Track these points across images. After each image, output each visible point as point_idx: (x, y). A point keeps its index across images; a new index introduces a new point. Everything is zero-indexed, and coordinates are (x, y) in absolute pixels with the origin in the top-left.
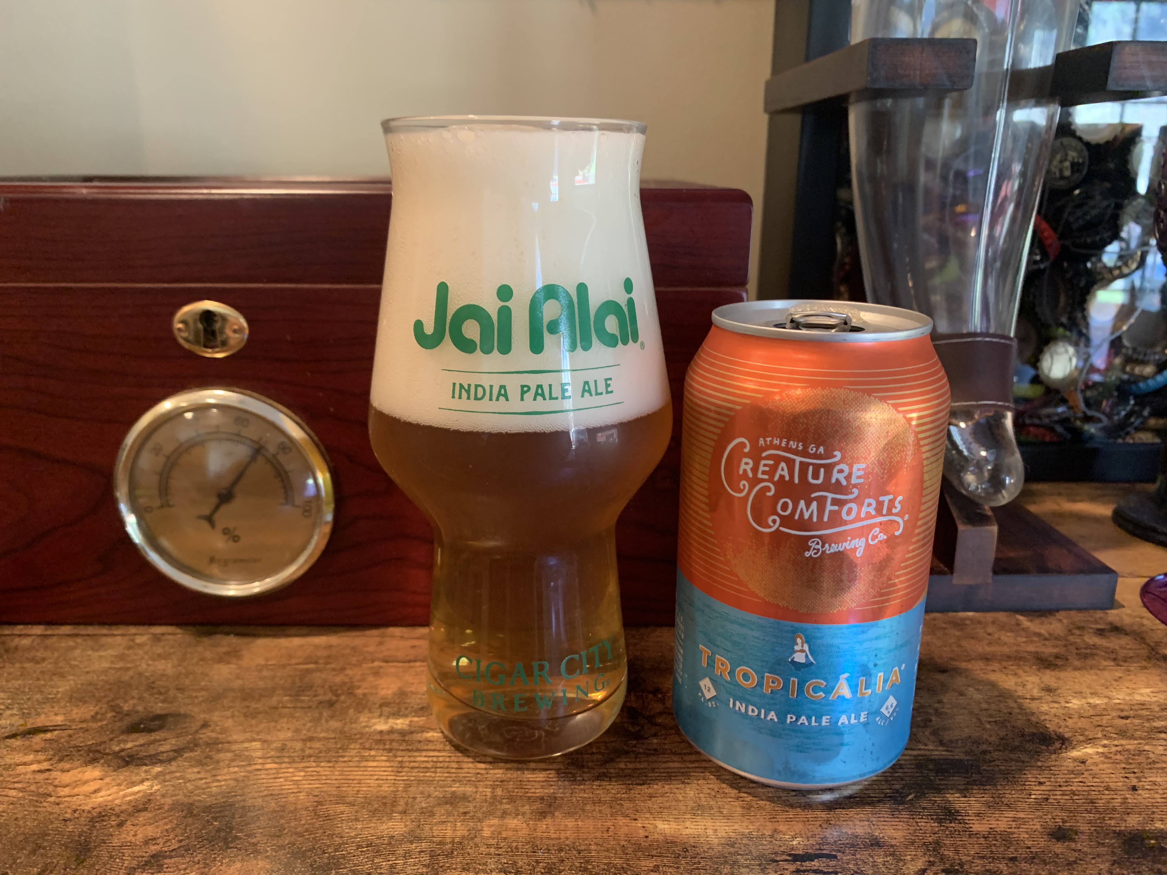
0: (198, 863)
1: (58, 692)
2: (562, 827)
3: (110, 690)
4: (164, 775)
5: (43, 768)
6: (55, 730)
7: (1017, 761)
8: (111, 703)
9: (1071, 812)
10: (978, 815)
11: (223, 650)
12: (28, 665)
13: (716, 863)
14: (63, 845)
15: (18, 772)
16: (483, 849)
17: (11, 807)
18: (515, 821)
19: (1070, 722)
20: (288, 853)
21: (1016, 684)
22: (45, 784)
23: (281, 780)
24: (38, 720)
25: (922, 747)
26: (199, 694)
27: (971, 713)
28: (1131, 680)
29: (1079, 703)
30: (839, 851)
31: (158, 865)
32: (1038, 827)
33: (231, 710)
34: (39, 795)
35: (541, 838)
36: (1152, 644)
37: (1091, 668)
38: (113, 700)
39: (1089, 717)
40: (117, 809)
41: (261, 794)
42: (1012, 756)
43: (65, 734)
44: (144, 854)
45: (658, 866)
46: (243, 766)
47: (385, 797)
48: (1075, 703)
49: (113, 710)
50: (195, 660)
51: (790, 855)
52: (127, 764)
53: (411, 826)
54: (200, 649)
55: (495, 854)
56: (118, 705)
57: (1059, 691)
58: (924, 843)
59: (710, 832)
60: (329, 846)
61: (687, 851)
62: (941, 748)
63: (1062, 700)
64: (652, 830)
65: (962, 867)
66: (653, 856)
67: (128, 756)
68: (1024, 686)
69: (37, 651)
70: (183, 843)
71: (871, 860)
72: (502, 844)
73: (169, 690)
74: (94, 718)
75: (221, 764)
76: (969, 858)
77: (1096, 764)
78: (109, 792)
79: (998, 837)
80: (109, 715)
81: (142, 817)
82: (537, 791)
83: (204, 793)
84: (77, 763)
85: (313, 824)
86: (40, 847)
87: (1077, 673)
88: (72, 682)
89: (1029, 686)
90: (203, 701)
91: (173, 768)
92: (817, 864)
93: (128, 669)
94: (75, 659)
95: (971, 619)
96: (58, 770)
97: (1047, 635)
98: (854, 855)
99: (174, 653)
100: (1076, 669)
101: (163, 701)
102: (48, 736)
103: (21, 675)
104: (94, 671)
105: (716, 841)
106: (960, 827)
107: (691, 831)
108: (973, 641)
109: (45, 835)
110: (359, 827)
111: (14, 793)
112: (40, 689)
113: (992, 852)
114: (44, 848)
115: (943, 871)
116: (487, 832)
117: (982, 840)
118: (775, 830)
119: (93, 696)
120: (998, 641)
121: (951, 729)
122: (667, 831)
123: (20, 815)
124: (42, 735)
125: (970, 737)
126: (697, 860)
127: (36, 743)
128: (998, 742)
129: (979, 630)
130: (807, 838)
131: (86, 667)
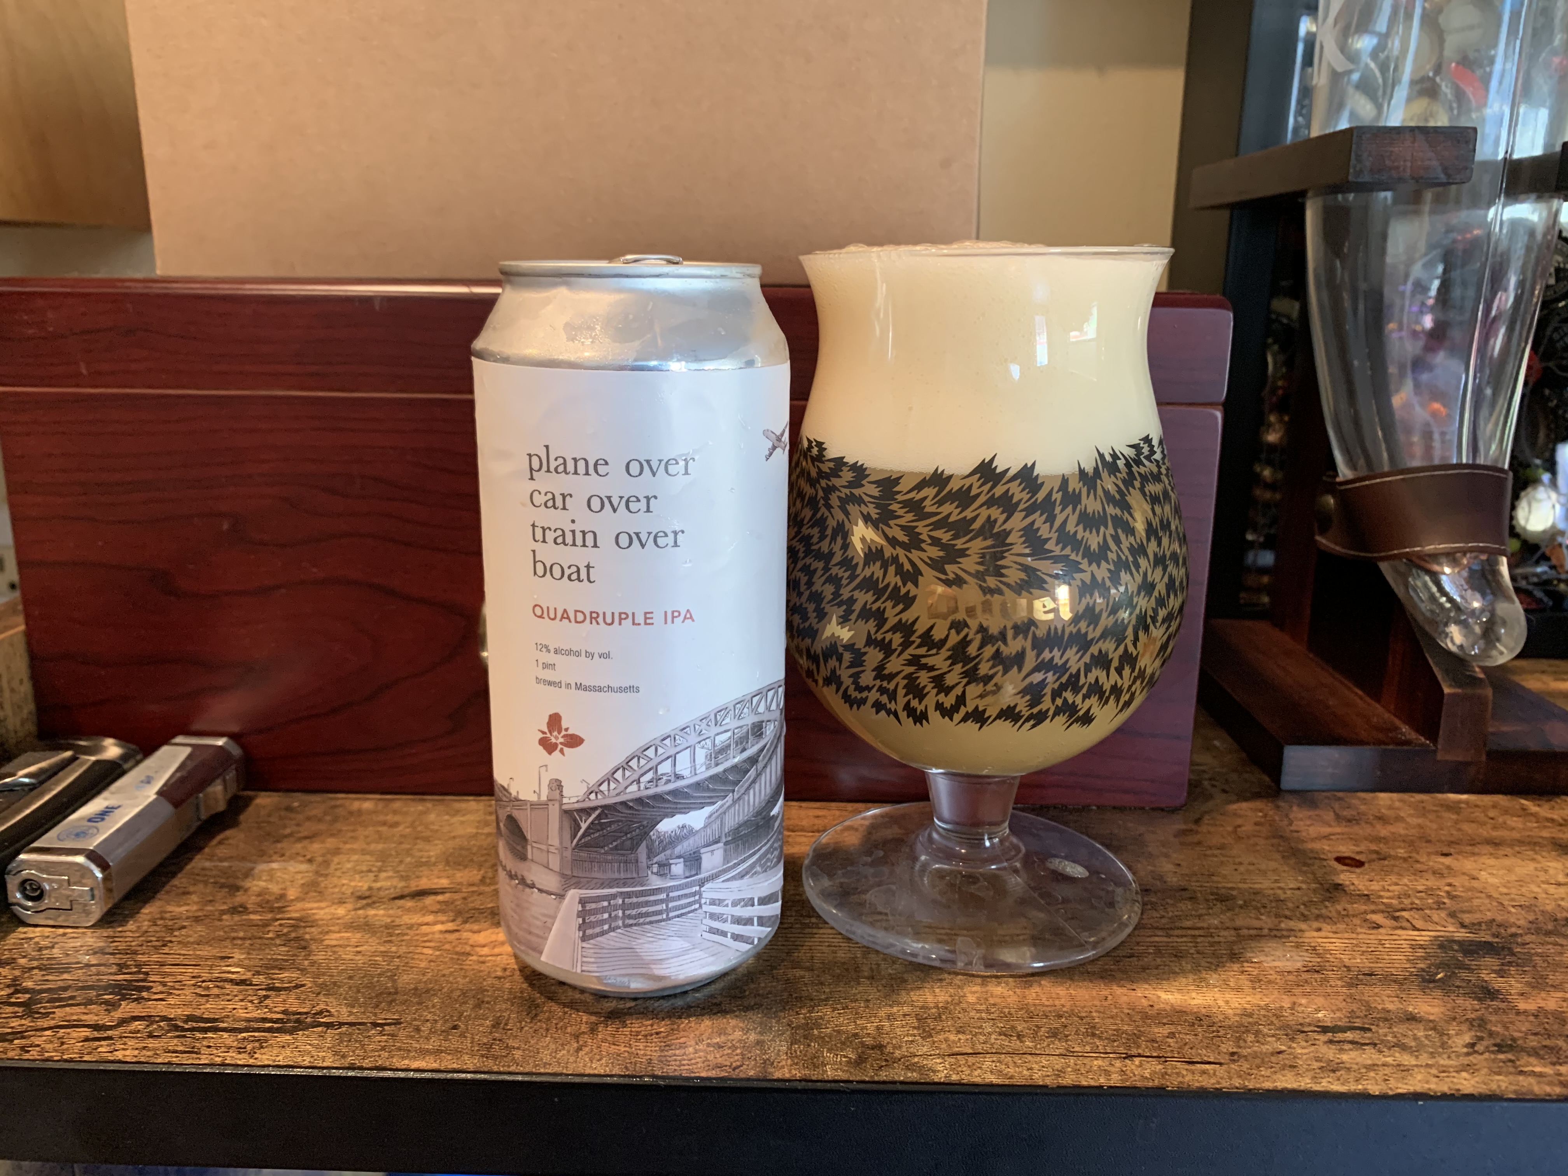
0: (663, 1020)
1: (429, 857)
2: (1054, 995)
3: (488, 854)
5: (449, 928)
6: (443, 893)
7: (1555, 945)
10: (1522, 994)
12: (384, 829)
13: (1237, 1032)
14: (507, 1000)
15: (424, 931)
16: (973, 1014)
17: (432, 964)
18: (999, 989)
21: (1536, 869)
22: (460, 943)
24: (420, 883)
27: (1489, 897)
30: (1373, 1025)
31: (621, 1021)
34: (457, 953)
35: (1035, 1005)
42: (1548, 939)
43: (457, 896)
45: (1173, 1033)
47: (844, 963)
51: (1318, 1027)
55: (989, 1019)
58: (1467, 1020)
59: (1221, 1003)
60: (800, 1008)
61: (1201, 1020)
62: (1462, 930)
64: (1156, 1001)
65: (1515, 1042)
68: (1546, 871)
69: (387, 815)
70: (639, 1002)
71: (1411, 1033)
72: (993, 1010)
74: (483, 881)
76: (1521, 1035)
79: (1550, 1016)
84: (486, 925)
85: (774, 987)
86: (483, 1002)
88: (440, 846)
89: (1552, 872)
92: (1351, 1036)
94: (433, 824)
95: (1467, 802)
96: (467, 931)
97: (1561, 821)
98: (1390, 1028)
102: (440, 898)
103: (381, 838)
104: (461, 836)
105: (1230, 1011)
106: (1503, 1005)
107: (1200, 1002)
108: (1473, 825)
109: (483, 990)
110: (827, 990)
111: (430, 952)
112: (408, 852)
113: (1546, 1029)
114: (488, 1003)
115: (1495, 1045)
116: (971, 999)
117: (1532, 1018)
118: (1294, 1003)
119: (472, 860)
120: (1504, 826)
121: (1469, 912)
122: (1173, 1001)
123: (447, 972)
124: (433, 897)
125: (1494, 920)
126: (1215, 1028)
127: (430, 905)
128: (1528, 925)
129: (1478, 814)
130: (1333, 1011)
131: (450, 832)
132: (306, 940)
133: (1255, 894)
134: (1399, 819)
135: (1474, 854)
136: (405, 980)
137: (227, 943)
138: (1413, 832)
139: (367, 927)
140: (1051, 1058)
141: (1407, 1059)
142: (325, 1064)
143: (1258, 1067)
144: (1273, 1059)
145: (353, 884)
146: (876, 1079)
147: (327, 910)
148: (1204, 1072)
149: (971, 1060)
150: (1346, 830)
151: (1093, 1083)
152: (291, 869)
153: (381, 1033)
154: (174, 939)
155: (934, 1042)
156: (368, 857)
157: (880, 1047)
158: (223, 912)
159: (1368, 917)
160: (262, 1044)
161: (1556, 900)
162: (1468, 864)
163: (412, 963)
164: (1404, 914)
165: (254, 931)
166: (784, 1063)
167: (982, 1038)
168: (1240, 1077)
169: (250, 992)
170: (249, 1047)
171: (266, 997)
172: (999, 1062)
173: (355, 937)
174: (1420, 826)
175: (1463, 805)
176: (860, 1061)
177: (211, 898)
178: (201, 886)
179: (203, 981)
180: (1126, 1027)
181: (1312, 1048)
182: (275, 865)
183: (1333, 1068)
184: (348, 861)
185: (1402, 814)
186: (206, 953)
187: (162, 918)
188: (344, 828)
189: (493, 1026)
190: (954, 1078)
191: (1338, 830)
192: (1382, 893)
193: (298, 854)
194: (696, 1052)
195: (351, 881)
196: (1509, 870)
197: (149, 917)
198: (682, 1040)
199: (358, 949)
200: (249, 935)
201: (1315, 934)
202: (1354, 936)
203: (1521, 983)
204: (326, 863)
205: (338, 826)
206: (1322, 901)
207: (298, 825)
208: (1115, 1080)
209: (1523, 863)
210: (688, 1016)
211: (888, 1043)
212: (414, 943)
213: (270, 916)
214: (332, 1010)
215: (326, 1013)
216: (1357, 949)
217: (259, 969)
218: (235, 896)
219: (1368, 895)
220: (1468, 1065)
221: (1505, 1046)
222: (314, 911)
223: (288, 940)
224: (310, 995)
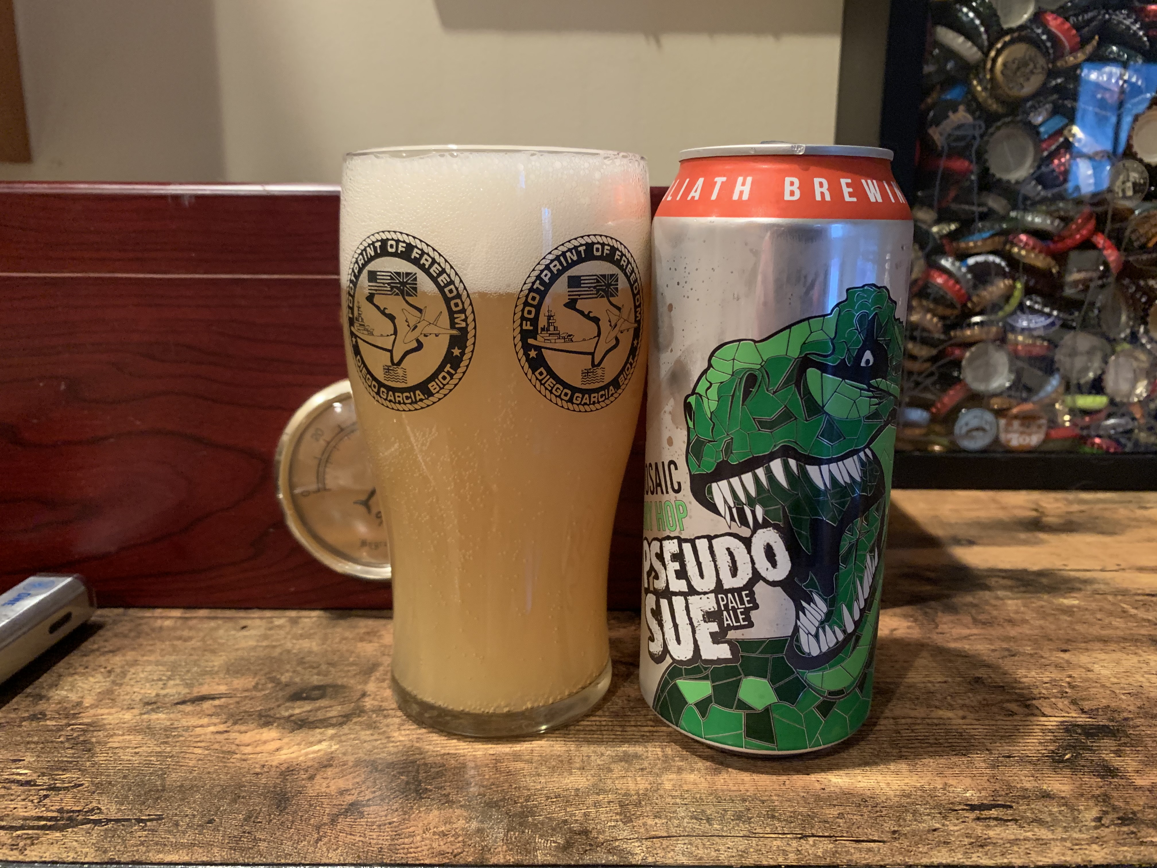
0: (397, 811)
1: (214, 666)
2: (739, 781)
3: (263, 664)
4: (340, 736)
5: (220, 730)
6: (219, 698)
8: (268, 676)
10: (1137, 772)
11: (363, 631)
12: (177, 643)
13: (898, 812)
14: (261, 794)
15: (197, 733)
16: (669, 800)
17: (200, 762)
18: (692, 776)
20: (481, 803)
21: (1139, 662)
22: (227, 743)
23: (454, 741)
24: (202, 689)
25: (1066, 715)
26: (350, 668)
27: (1103, 686)
30: (1014, 802)
31: (359, 812)
33: (386, 682)
34: (223, 752)
35: (722, 791)
38: (269, 673)
40: (303, 764)
41: (438, 753)
42: (1154, 722)
43: (231, 701)
44: (342, 803)
45: (842, 814)
46: (414, 729)
47: (560, 756)
49: (272, 682)
50: (337, 640)
51: (967, 805)
52: (300, 727)
53: (592, 780)
54: (339, 630)
55: (682, 804)
56: (275, 677)
58: (1093, 796)
59: (883, 785)
60: (518, 797)
61: (866, 801)
62: (1083, 716)
64: (827, 784)
65: (1135, 815)
67: (300, 721)
68: (1147, 663)
69: (183, 630)
70: (377, 794)
71: (1046, 809)
73: (320, 665)
74: (255, 688)
75: (391, 727)
76: (1140, 808)
78: (291, 750)
80: (270, 685)
81: (330, 772)
83: (383, 752)
84: (252, 726)
85: (497, 778)
86: (239, 797)
88: (224, 657)
89: (1152, 663)
90: (355, 675)
91: (346, 731)
92: (996, 813)
93: (274, 647)
94: (221, 638)
95: (1078, 607)
96: (236, 732)
97: (1155, 621)
98: (1028, 805)
99: (315, 633)
101: (318, 674)
102: (217, 702)
103: (174, 651)
104: (243, 649)
105: (892, 793)
106: (1123, 782)
107: (865, 784)
108: (1085, 626)
109: (240, 786)
110: (543, 781)
111: (199, 751)
112: (196, 663)
114: (243, 797)
115: (1119, 819)
116: (668, 786)
117: (1147, 793)
118: (946, 784)
119: (249, 669)
120: (1110, 626)
121: (1088, 700)
122: (842, 784)
123: (212, 770)
124: (211, 702)
125: (1109, 706)
126: (878, 809)
127: (207, 709)
128: (1137, 710)
129: (1088, 616)
130: (979, 790)
131: (234, 645)
132: (92, 743)
133: (910, 687)
134: (1024, 621)
135: (1087, 650)
136: (174, 778)
137: (22, 747)
138: (1036, 632)
139: (148, 730)
140: (736, 839)
141: (1044, 833)
142: (87, 860)
143: (917, 844)
144: (930, 836)
145: (143, 691)
146: (581, 862)
147: (115, 716)
148: (870, 850)
149: (665, 842)
150: (982, 631)
151: (772, 863)
152: (92, 680)
153: (143, 829)
155: (634, 827)
156: (160, 668)
157: (585, 832)
158: (24, 719)
159: (1005, 705)
160: (33, 841)
162: (1084, 659)
163: (183, 762)
164: (1034, 702)
165: (47, 736)
166: (500, 849)
167: (676, 822)
168: (901, 854)
169: (33, 792)
170: (21, 844)
171: (46, 796)
172: (690, 844)
173: (135, 739)
174: (1042, 627)
175: (1075, 609)
176: (567, 847)
177: (16, 707)
180: (801, 809)
181: (963, 826)
182: (77, 677)
183: (982, 844)
184: (143, 671)
185: (1027, 618)
188: (145, 643)
189: (245, 820)
190: (650, 860)
192: (1015, 685)
193: (100, 666)
194: (423, 839)
195: (141, 689)
196: (1118, 663)
198: (411, 830)
199: (137, 750)
200: (43, 739)
201: (961, 721)
202: (994, 723)
203: (1136, 761)
204: (124, 674)
205: (141, 640)
206: (966, 692)
207: (106, 641)
208: (792, 859)
209: (1128, 657)
210: (420, 806)
211: (593, 828)
212: (187, 744)
213: (64, 722)
214: (103, 808)
215: (96, 811)
216: (997, 734)
217: (45, 770)
218: (37, 704)
219: (1003, 687)
220: (1097, 838)
221: (1127, 820)
222: (104, 717)
223: (74, 743)
224: (86, 794)
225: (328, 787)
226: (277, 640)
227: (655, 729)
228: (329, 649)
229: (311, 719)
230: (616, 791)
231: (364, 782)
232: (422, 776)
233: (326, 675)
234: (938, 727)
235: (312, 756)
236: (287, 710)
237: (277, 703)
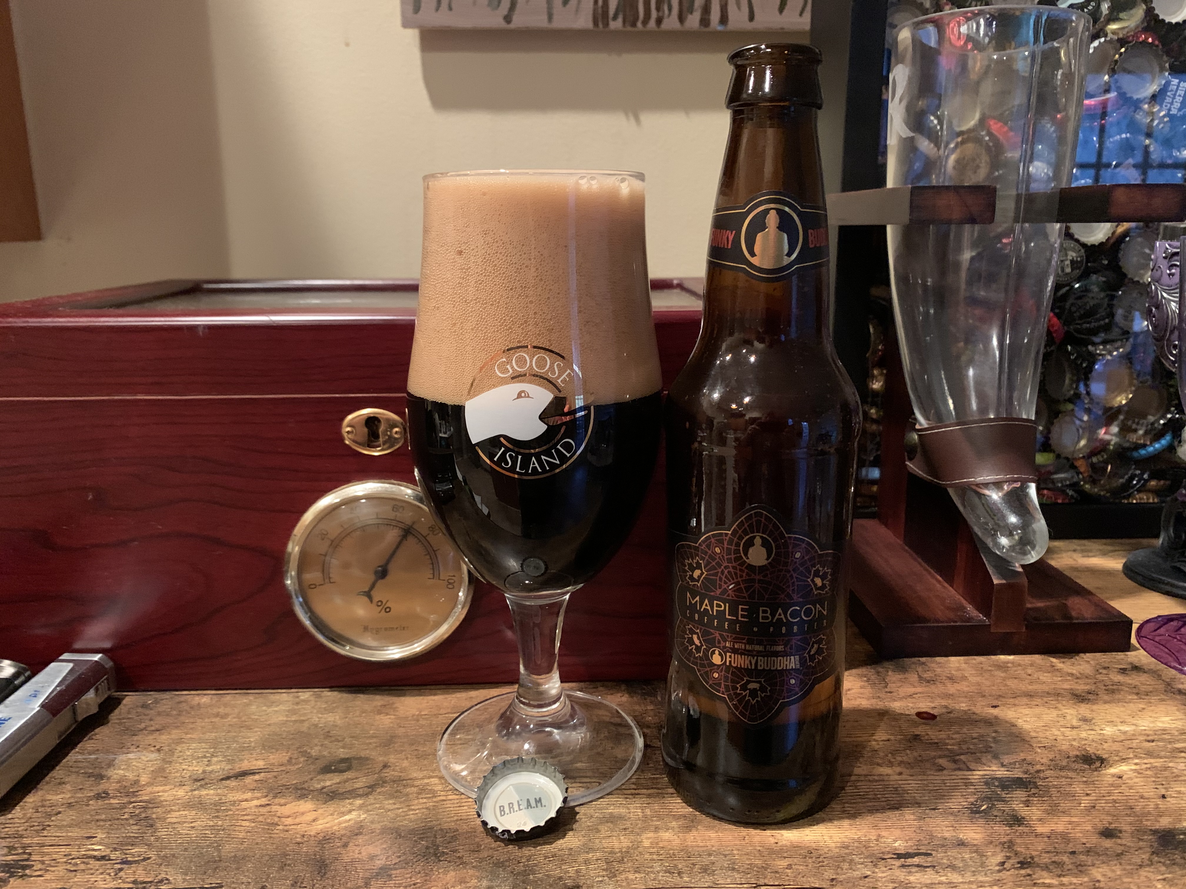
0: (420, 873)
1: (251, 742)
2: (707, 838)
3: (294, 739)
4: (367, 806)
5: (263, 803)
6: (259, 773)
7: (1067, 778)
8: (299, 750)
9: (1115, 816)
10: (1040, 820)
11: (379, 704)
12: (217, 720)
13: (837, 862)
14: (304, 862)
15: (243, 807)
16: (647, 856)
17: (249, 834)
18: (667, 834)
19: (1106, 746)
20: (489, 863)
21: (1058, 716)
22: (270, 815)
23: (465, 808)
24: (243, 765)
25: (988, 768)
26: (371, 741)
28: (1153, 711)
29: (1111, 730)
30: (934, 850)
31: (387, 875)
32: (1089, 828)
33: (403, 753)
34: (268, 824)
35: (692, 847)
36: (1168, 680)
37: (1119, 701)
38: (300, 747)
39: (1122, 741)
40: (337, 833)
41: (452, 819)
42: (1062, 774)
43: (269, 775)
44: (373, 867)
45: (791, 865)
46: (430, 797)
48: (1109, 731)
49: (302, 756)
50: (358, 713)
51: (894, 854)
52: (332, 798)
54: (358, 703)
55: (658, 860)
56: (306, 751)
57: (1094, 721)
58: (1000, 843)
59: (826, 838)
60: (521, 857)
61: (811, 853)
62: (1002, 769)
63: (1097, 728)
64: (780, 838)
65: (1033, 860)
66: (785, 857)
67: (331, 792)
68: (1065, 717)
69: (219, 707)
70: (402, 858)
71: (960, 856)
72: (662, 852)
73: (344, 738)
74: (289, 762)
75: (411, 796)
76: (1038, 853)
77: (1131, 779)
78: (325, 821)
79: (1059, 836)
80: (302, 759)
81: (360, 840)
82: (679, 810)
83: (405, 820)
84: (290, 799)
86: (285, 865)
87: (1107, 706)
88: (259, 733)
89: (1069, 717)
90: (377, 747)
91: (372, 801)
92: (918, 860)
93: (303, 721)
94: (254, 714)
95: (1013, 663)
96: (276, 805)
97: (1078, 675)
98: (946, 853)
99: (337, 707)
100: (1106, 702)
101: (343, 748)
102: (257, 777)
103: (214, 728)
104: (274, 724)
105: (833, 845)
106: (1026, 830)
107: (813, 839)
108: (1016, 681)
109: (285, 855)
111: (247, 824)
112: (234, 740)
113: (1055, 848)
114: (289, 865)
115: (1018, 863)
116: (647, 843)
117: (1046, 839)
118: (879, 835)
119: (282, 744)
120: (1037, 680)
121: (1009, 754)
122: (792, 838)
123: (259, 841)
124: (252, 777)
125: (1025, 759)
126: (821, 859)
127: (249, 783)
128: (1048, 763)
129: (1020, 672)
130: (906, 840)
131: (266, 721)
132: (152, 819)
133: (856, 746)
134: (964, 678)
135: (1015, 705)
136: (228, 849)
137: (93, 825)
138: (973, 688)
139: (199, 805)
141: (955, 878)
144: (861, 883)
145: (190, 768)
147: (170, 793)
150: (927, 689)
152: (143, 758)
154: (51, 824)
155: (618, 881)
156: (203, 745)
158: (90, 798)
159: (937, 761)
161: (1070, 740)
162: (1011, 714)
163: (233, 834)
164: (962, 757)
165: (113, 813)
167: (653, 876)
169: (109, 866)
171: (121, 870)
173: (191, 814)
174: (978, 684)
175: (1009, 665)
177: (81, 787)
178: (74, 776)
179: (73, 859)
180: (757, 862)
181: (889, 872)
182: (131, 756)
184: (188, 749)
185: (966, 675)
186: (76, 834)
187: (43, 806)
188: (186, 721)
189: (292, 885)
191: (919, 690)
192: (947, 741)
193: (149, 745)
195: (189, 766)
196: (1039, 717)
197: (33, 805)
199: (192, 825)
200: (110, 817)
201: (897, 777)
202: (925, 777)
203: (1041, 810)
204: (172, 752)
205: (182, 718)
206: (905, 750)
207: (151, 720)
209: (1049, 712)
210: (438, 869)
211: (584, 883)
212: (236, 818)
213: (125, 800)
214: (171, 879)
215: (165, 882)
216: (927, 788)
217: (115, 846)
218: (99, 784)
219: (937, 743)
220: (999, 880)
221: (1026, 864)
222: (160, 794)
223: (139, 820)
224: (154, 865)
225: (360, 853)
226: (305, 715)
227: (637, 792)
228: (351, 722)
229: (341, 790)
230: (602, 850)
231: (390, 848)
232: (439, 840)
233: (351, 748)
234: (878, 784)
235: (344, 825)
236: (319, 783)
237: (310, 776)
